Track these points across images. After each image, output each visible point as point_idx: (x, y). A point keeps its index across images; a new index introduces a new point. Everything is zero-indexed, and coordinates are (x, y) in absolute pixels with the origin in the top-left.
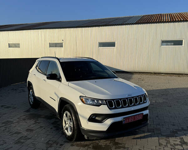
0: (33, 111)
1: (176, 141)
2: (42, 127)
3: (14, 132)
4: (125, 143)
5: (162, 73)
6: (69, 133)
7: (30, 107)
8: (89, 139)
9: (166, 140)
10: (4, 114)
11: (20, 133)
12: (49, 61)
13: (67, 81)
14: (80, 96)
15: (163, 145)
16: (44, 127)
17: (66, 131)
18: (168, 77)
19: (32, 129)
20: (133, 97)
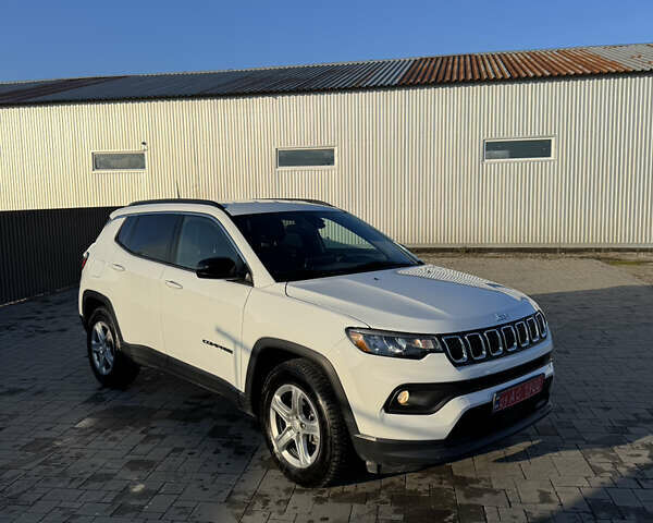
0: (114, 399)
1: (639, 455)
2: (182, 449)
3: (88, 476)
4: (487, 476)
5: (491, 250)
6: (304, 460)
7: (99, 385)
8: (383, 471)
9: (606, 456)
10: (11, 417)
11: (109, 477)
12: (181, 216)
13: (277, 281)
14: (348, 330)
15: (603, 471)
16: (188, 451)
17: (285, 454)
18: (511, 261)
19: (148, 457)
20: (513, 323)
